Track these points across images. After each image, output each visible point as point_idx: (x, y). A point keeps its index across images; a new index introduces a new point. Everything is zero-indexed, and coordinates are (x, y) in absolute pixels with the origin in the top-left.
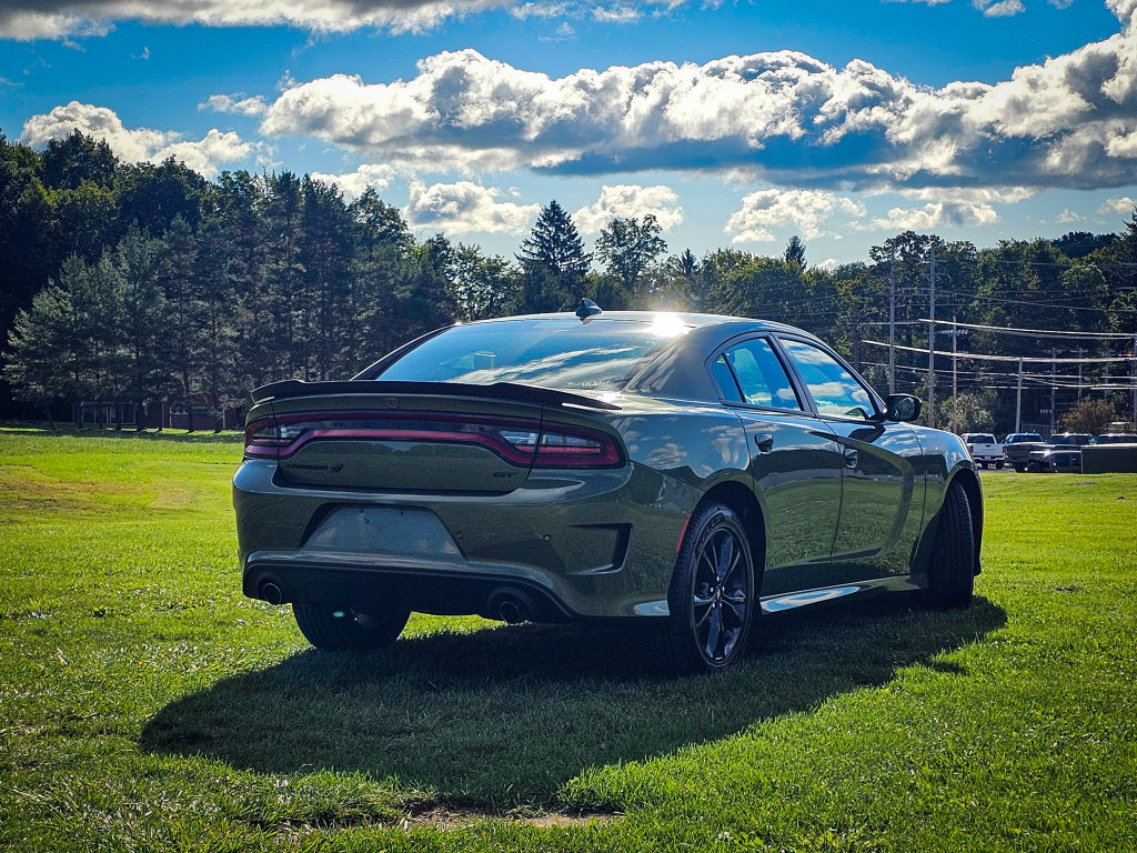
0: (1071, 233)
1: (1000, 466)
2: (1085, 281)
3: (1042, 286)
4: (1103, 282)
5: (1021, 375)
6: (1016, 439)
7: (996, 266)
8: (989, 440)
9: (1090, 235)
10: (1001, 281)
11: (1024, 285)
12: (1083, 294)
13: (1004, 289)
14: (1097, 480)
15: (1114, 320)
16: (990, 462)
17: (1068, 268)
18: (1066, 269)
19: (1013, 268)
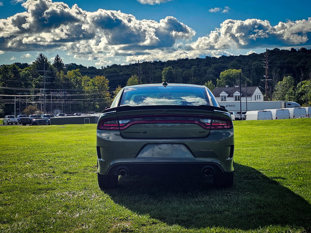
0: (15, 63)
1: (16, 124)
2: (26, 75)
3: (15, 76)
4: (31, 76)
5: (15, 100)
6: (20, 117)
7: (2, 71)
8: (13, 117)
9: (20, 63)
10: (4, 75)
11: (10, 76)
12: (26, 79)
13: (4, 77)
14: (65, 126)
15: (34, 86)
16: (14, 123)
17: (21, 72)
18: (20, 72)
19: (7, 72)
